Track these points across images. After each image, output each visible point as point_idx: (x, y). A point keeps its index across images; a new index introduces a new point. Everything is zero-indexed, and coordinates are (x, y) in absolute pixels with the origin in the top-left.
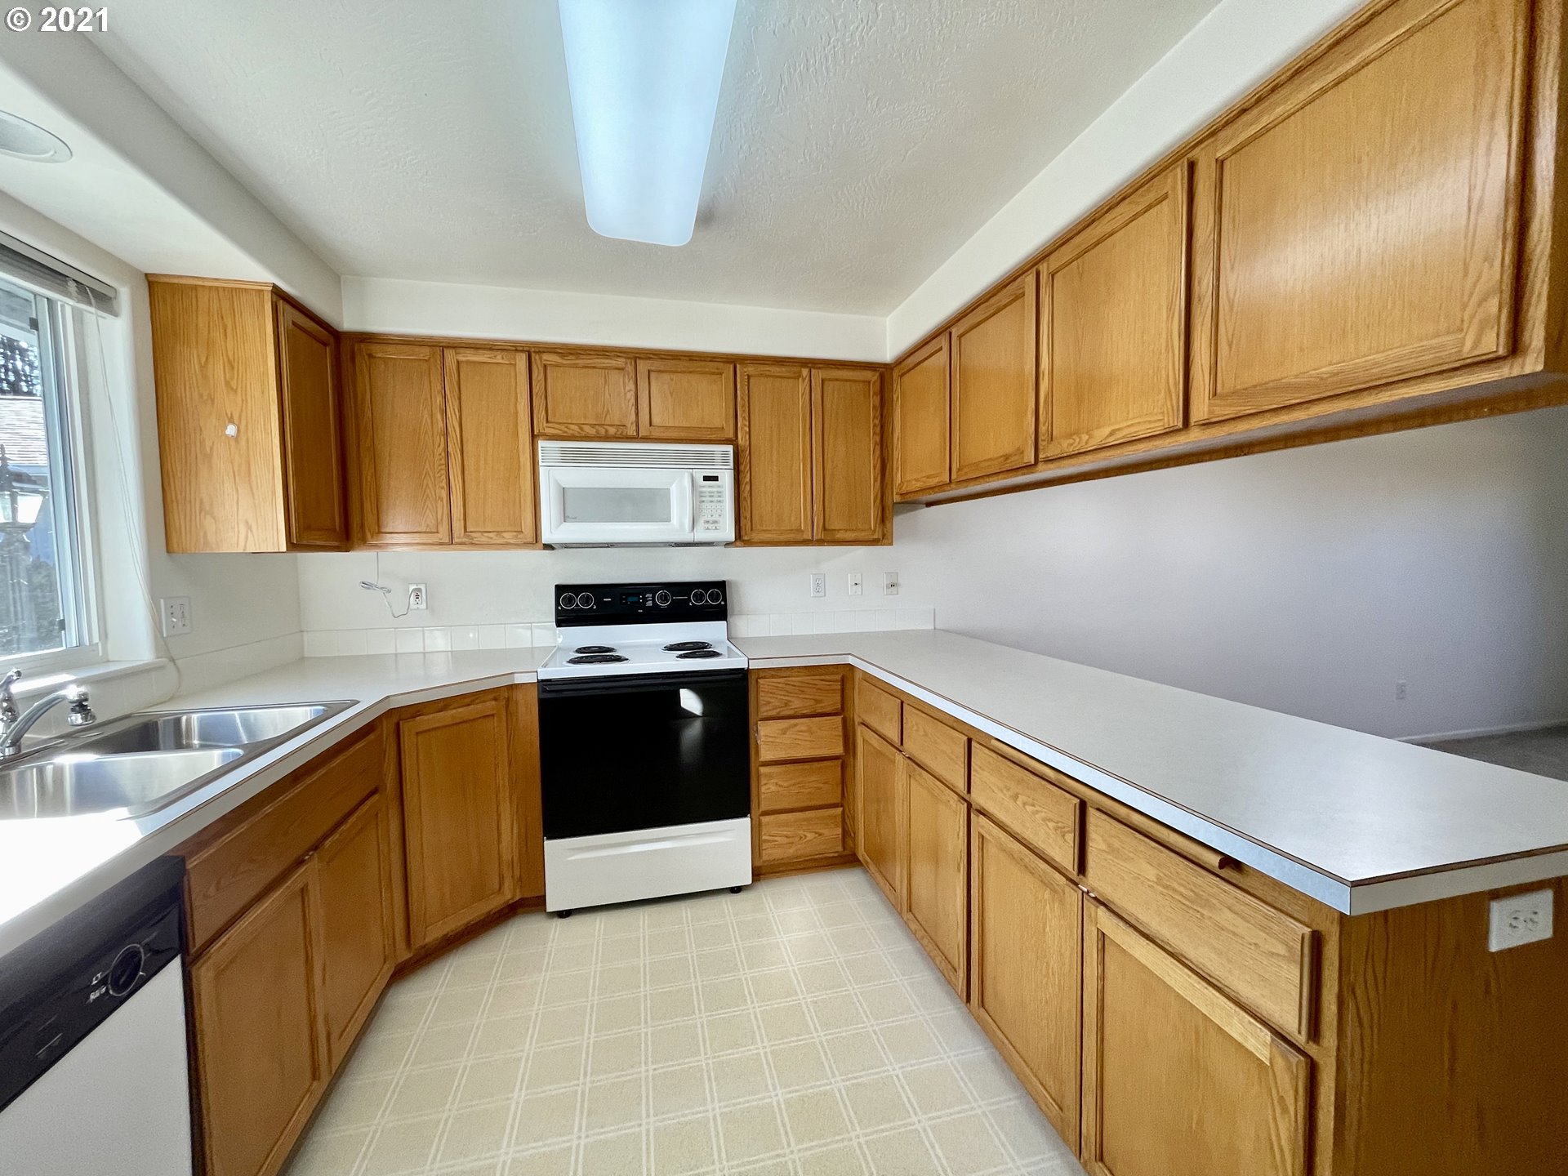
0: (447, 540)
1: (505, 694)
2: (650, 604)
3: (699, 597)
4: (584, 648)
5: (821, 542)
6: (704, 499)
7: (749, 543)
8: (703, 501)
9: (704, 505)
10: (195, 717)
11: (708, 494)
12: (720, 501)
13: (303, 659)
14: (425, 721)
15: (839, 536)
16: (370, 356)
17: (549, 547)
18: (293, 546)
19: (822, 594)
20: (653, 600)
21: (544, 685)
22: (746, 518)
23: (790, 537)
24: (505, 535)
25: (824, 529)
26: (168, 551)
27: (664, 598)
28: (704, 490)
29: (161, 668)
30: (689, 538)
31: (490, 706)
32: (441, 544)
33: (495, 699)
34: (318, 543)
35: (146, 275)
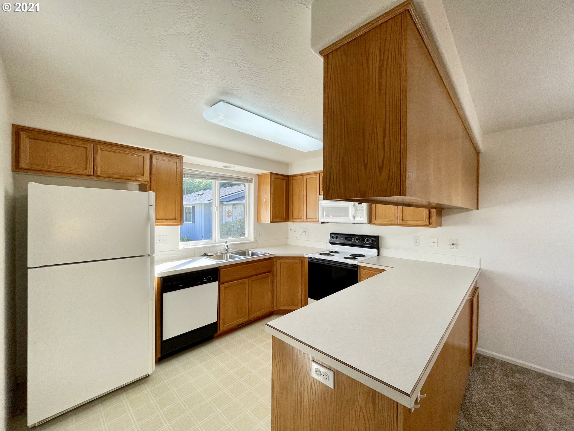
0: (303, 221)
1: (301, 259)
2: (353, 241)
3: (368, 240)
4: (331, 251)
5: (401, 225)
6: (357, 210)
7: (374, 224)
8: (357, 211)
9: (358, 212)
10: (251, 251)
11: (359, 209)
12: (362, 211)
13: (287, 244)
14: (282, 261)
15: (410, 222)
16: (293, 180)
17: (322, 223)
18: (272, 221)
19: (418, 244)
20: (354, 240)
21: (309, 258)
22: (373, 216)
23: (390, 222)
24: (313, 219)
25: (403, 220)
26: (258, 222)
27: (357, 239)
28: (357, 207)
29: (255, 242)
30: (354, 222)
31: (297, 261)
32: (302, 221)
33: (299, 259)
34: (278, 221)
35: (258, 175)
